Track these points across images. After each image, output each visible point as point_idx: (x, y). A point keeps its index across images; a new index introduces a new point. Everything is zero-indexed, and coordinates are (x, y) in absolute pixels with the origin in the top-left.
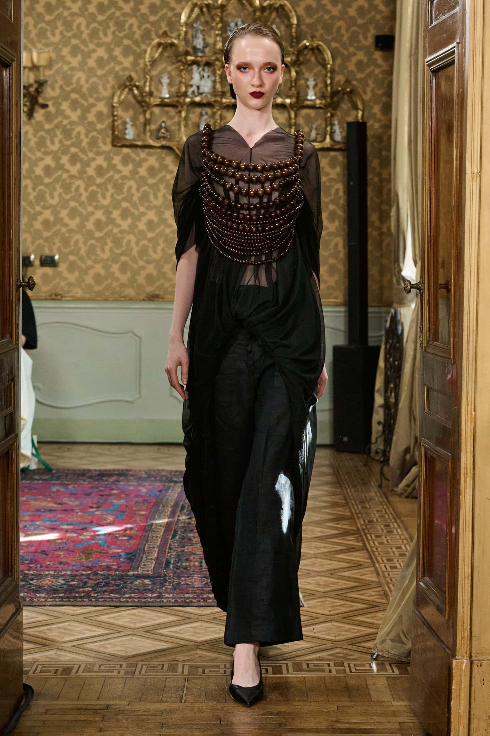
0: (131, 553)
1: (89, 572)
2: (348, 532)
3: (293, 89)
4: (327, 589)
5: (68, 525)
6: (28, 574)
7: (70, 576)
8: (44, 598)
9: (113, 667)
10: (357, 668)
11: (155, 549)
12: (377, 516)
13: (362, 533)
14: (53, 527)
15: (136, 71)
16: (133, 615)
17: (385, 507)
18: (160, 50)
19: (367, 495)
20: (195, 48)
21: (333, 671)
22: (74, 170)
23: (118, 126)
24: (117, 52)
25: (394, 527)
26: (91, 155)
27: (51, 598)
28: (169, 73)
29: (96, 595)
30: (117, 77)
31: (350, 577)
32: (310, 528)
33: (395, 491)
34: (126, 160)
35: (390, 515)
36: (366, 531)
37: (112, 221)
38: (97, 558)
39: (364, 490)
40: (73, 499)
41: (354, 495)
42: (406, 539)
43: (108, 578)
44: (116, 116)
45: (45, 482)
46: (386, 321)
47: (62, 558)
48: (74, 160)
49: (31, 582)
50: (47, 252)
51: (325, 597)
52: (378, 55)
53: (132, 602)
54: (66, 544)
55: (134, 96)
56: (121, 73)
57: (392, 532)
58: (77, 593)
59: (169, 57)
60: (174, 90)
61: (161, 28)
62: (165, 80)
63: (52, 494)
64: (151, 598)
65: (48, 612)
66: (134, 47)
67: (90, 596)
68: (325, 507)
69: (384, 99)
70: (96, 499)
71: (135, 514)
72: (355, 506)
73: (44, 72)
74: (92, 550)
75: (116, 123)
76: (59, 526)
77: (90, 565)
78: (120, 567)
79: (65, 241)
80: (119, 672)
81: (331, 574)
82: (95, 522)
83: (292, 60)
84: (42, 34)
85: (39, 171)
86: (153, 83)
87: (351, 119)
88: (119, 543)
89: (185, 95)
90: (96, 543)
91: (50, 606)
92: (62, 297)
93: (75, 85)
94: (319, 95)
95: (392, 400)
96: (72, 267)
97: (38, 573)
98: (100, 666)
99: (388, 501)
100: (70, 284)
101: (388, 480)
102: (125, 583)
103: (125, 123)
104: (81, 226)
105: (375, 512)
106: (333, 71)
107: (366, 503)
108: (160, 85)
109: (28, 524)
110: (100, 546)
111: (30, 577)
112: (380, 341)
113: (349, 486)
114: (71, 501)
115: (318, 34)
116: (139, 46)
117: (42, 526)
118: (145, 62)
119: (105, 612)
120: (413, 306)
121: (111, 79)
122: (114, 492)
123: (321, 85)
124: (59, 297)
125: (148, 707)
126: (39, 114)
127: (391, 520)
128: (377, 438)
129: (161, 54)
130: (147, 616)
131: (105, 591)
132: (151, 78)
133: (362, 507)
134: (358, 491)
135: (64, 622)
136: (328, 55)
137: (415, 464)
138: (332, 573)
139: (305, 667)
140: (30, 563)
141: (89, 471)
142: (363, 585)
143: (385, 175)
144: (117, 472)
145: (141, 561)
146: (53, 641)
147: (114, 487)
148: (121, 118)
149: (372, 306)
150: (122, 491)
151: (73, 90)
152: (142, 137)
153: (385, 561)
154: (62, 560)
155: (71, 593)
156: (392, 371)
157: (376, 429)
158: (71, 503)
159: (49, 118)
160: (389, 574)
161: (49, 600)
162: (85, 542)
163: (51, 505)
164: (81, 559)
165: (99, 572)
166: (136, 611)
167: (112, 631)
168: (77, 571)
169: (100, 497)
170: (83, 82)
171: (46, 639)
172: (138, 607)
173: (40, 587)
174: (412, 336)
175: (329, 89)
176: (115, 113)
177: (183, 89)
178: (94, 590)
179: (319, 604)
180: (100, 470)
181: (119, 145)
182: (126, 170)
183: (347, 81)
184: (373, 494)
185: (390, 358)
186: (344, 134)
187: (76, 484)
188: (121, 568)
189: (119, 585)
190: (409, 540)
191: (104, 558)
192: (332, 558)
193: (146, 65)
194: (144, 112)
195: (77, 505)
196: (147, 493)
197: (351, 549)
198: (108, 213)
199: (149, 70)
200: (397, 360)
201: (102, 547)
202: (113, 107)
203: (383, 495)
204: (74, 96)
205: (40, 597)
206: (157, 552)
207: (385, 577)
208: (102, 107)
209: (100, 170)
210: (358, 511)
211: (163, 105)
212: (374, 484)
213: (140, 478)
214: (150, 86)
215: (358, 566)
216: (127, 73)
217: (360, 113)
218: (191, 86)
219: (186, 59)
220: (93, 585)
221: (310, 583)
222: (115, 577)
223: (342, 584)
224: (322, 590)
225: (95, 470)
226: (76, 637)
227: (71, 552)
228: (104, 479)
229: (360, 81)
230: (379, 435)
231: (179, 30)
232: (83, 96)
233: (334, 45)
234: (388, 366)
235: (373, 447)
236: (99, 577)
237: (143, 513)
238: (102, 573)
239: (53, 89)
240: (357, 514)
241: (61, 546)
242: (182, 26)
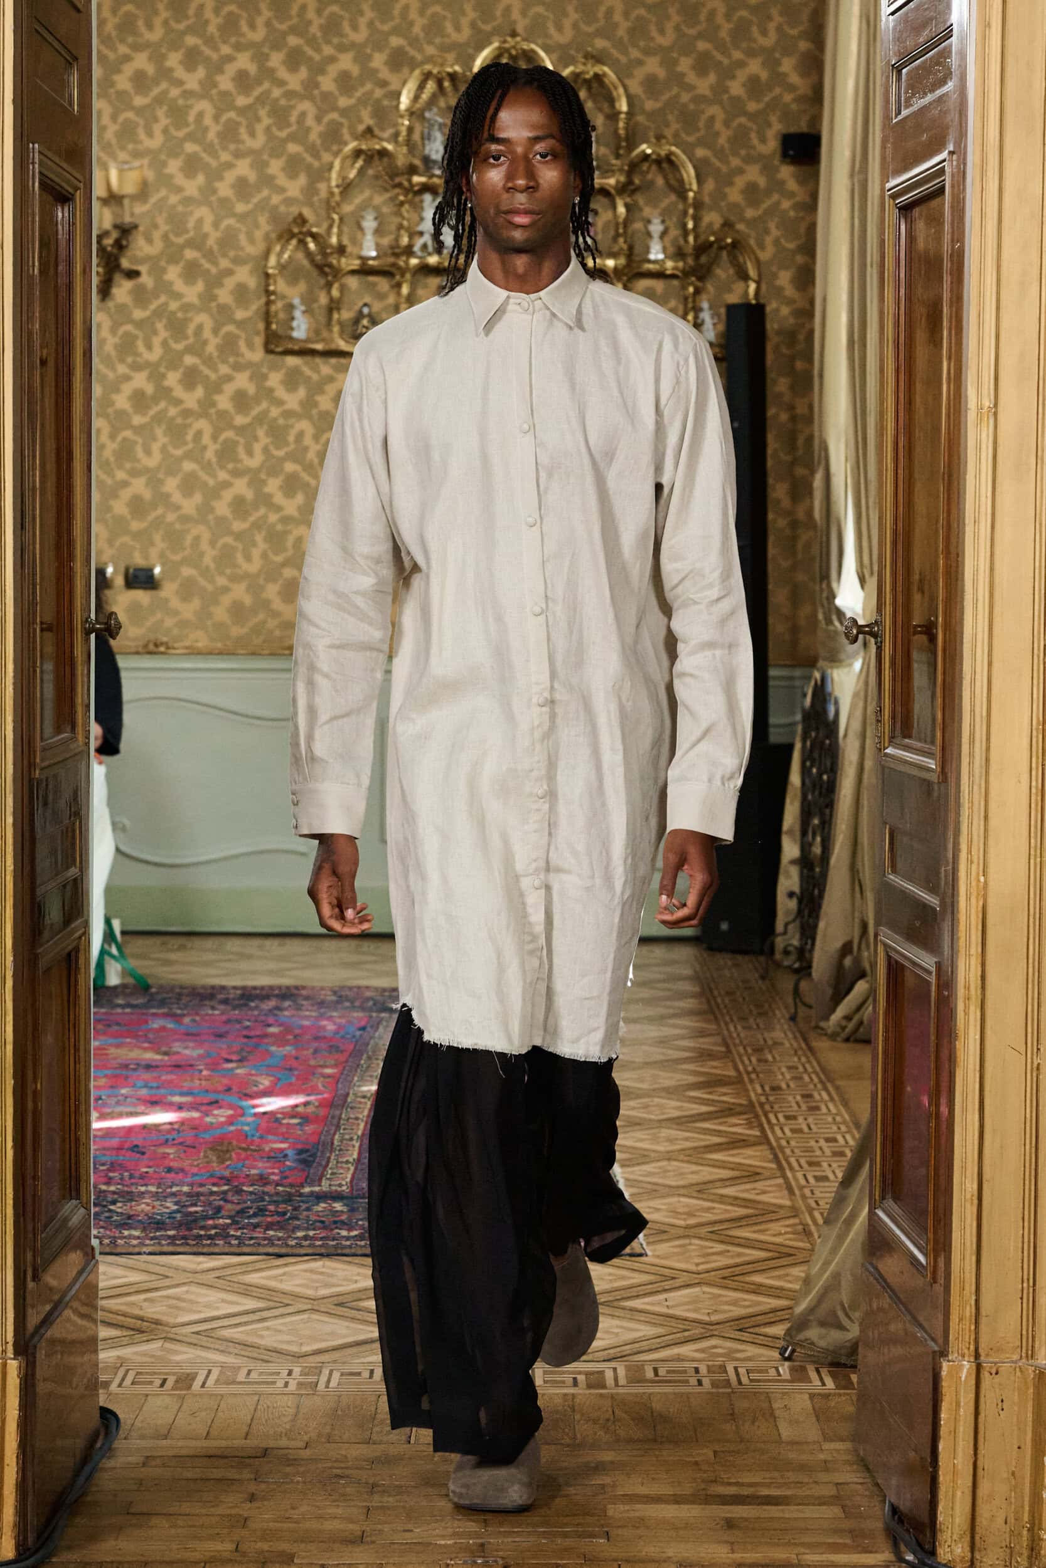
0: (307, 1151)
1: (226, 1188)
2: (731, 1109)
3: (621, 240)
4: (692, 1221)
5: (182, 1095)
6: (105, 1191)
7: (188, 1195)
8: (138, 1238)
9: (274, 1374)
10: (753, 1376)
11: (354, 1142)
12: (788, 1076)
13: (760, 1112)
14: (154, 1099)
15: (311, 205)
16: (312, 1271)
17: (803, 1059)
18: (360, 163)
19: (766, 1035)
20: (426, 160)
21: (706, 1382)
22: (192, 399)
23: (276, 313)
24: (275, 167)
25: (822, 1100)
26: (224, 369)
27: (152, 1239)
28: (377, 209)
29: (239, 1234)
30: (274, 217)
31: (736, 1198)
32: (656, 1100)
33: (822, 1029)
34: (292, 381)
35: (814, 1076)
36: (767, 1107)
37: (265, 500)
38: (239, 1160)
39: (762, 1026)
40: (191, 1044)
41: (742, 1035)
42: (844, 1122)
43: (264, 1200)
44: (273, 293)
45: (137, 1011)
46: (805, 695)
47: (172, 1160)
48: (191, 379)
49: (112, 1207)
50: (139, 561)
51: (688, 1237)
52: (786, 172)
53: (309, 1246)
54: (179, 1131)
55: (309, 254)
56: (282, 209)
57: (818, 1108)
58: (202, 1228)
59: (377, 177)
60: (386, 241)
61: (361, 121)
62: (369, 224)
63: (151, 1036)
64: (348, 1238)
65: (143, 1266)
66: (309, 159)
67: (228, 1236)
68: (686, 1060)
69: (800, 259)
70: (237, 1044)
71: (314, 1074)
72: (745, 1059)
73: (131, 207)
74: (230, 1143)
75: (273, 308)
76: (165, 1096)
77: (227, 1173)
78: (286, 1178)
79: (174, 539)
80: (286, 1384)
81: (699, 1191)
82: (235, 1089)
83: (618, 182)
84: (127, 133)
85: (122, 401)
86: (345, 229)
87: (733, 298)
88: (284, 1130)
89: (409, 251)
90: (237, 1131)
91: (150, 1254)
92: (168, 648)
93: (192, 234)
94: (671, 250)
95: (817, 850)
96: (188, 590)
97: (126, 1189)
98: (249, 1372)
99: (810, 1049)
100: (183, 624)
101: (810, 1007)
102: (295, 1209)
103: (290, 307)
104: (205, 509)
105: (784, 1070)
106: (698, 205)
107: (766, 1051)
108: (359, 234)
109: (103, 1094)
110: (246, 1136)
111: (110, 1198)
112: (793, 733)
113: (732, 1020)
114: (186, 1048)
115: (668, 133)
116: (316, 155)
117: (131, 1097)
118: (329, 187)
119: (258, 1266)
120: (858, 665)
121: (262, 220)
122: (273, 1030)
123: (674, 232)
124: (162, 649)
125: (344, 1453)
126: (122, 290)
127: (815, 1085)
128: (786, 925)
129: (361, 171)
130: (340, 1274)
131: (256, 1226)
132: (341, 219)
133: (759, 1061)
134: (749, 1028)
135: (178, 1285)
136: (689, 173)
137: (862, 975)
138: (701, 1189)
139: (650, 1374)
140: (109, 1170)
141: (223, 988)
142: (762, 1214)
143: (801, 410)
144: (277, 992)
145: (327, 1165)
146: (157, 1322)
147: (271, 1020)
148: (284, 297)
149: (777, 666)
150: (288, 1029)
151: (190, 244)
152: (325, 334)
153: (805, 1166)
154: (172, 1164)
155: (190, 1229)
156: (817, 793)
157: (785, 906)
158: (187, 1052)
159: (141, 297)
160: (812, 1192)
161: (148, 1242)
162: (216, 1128)
163: (150, 1056)
164: (208, 1162)
165: (245, 1188)
166: (318, 1264)
167: (272, 1304)
168: (202, 1185)
169: (246, 1040)
170: (207, 227)
171: (142, 1319)
172: (321, 1255)
173: (130, 1217)
174: (856, 725)
175: (691, 239)
176: (272, 288)
177: (405, 240)
178: (235, 1222)
179: (675, 1250)
180: (244, 988)
181: (280, 349)
182: (293, 400)
183: (727, 224)
184: (778, 1034)
185: (812, 766)
186: (721, 327)
187: (197, 1014)
188: (289, 1181)
189: (284, 1214)
190: (851, 1124)
191: (255, 1160)
192: (700, 1161)
193: (332, 194)
194: (329, 285)
195: (200, 1056)
196: (336, 1032)
197: (736, 1143)
198: (257, 482)
199: (338, 204)
200: (826, 772)
201: (249, 1138)
202: (267, 275)
203: (798, 1035)
204: (190, 254)
205: (130, 1237)
206: (357, 1148)
207: (804, 1197)
208: (245, 275)
209: (241, 400)
210: (750, 1069)
211: (365, 271)
212: (781, 1014)
213: (322, 1004)
214: (339, 235)
215: (753, 1175)
216: (294, 210)
217: (752, 287)
218: (421, 234)
219: (410, 181)
220: (233, 1213)
221: (657, 1210)
222: (275, 1198)
223: (722, 1211)
224: (682, 1223)
225: (235, 988)
226: (202, 1316)
227: (189, 1147)
228: (253, 1004)
229: (752, 223)
230: (791, 918)
231: (395, 125)
232: (210, 255)
233: (700, 152)
234: (807, 781)
235: (780, 943)
236: (245, 1197)
237: (329, 1071)
238: (251, 1189)
239: (150, 241)
240: (748, 1073)
241: (170, 1137)
242: (402, 117)
